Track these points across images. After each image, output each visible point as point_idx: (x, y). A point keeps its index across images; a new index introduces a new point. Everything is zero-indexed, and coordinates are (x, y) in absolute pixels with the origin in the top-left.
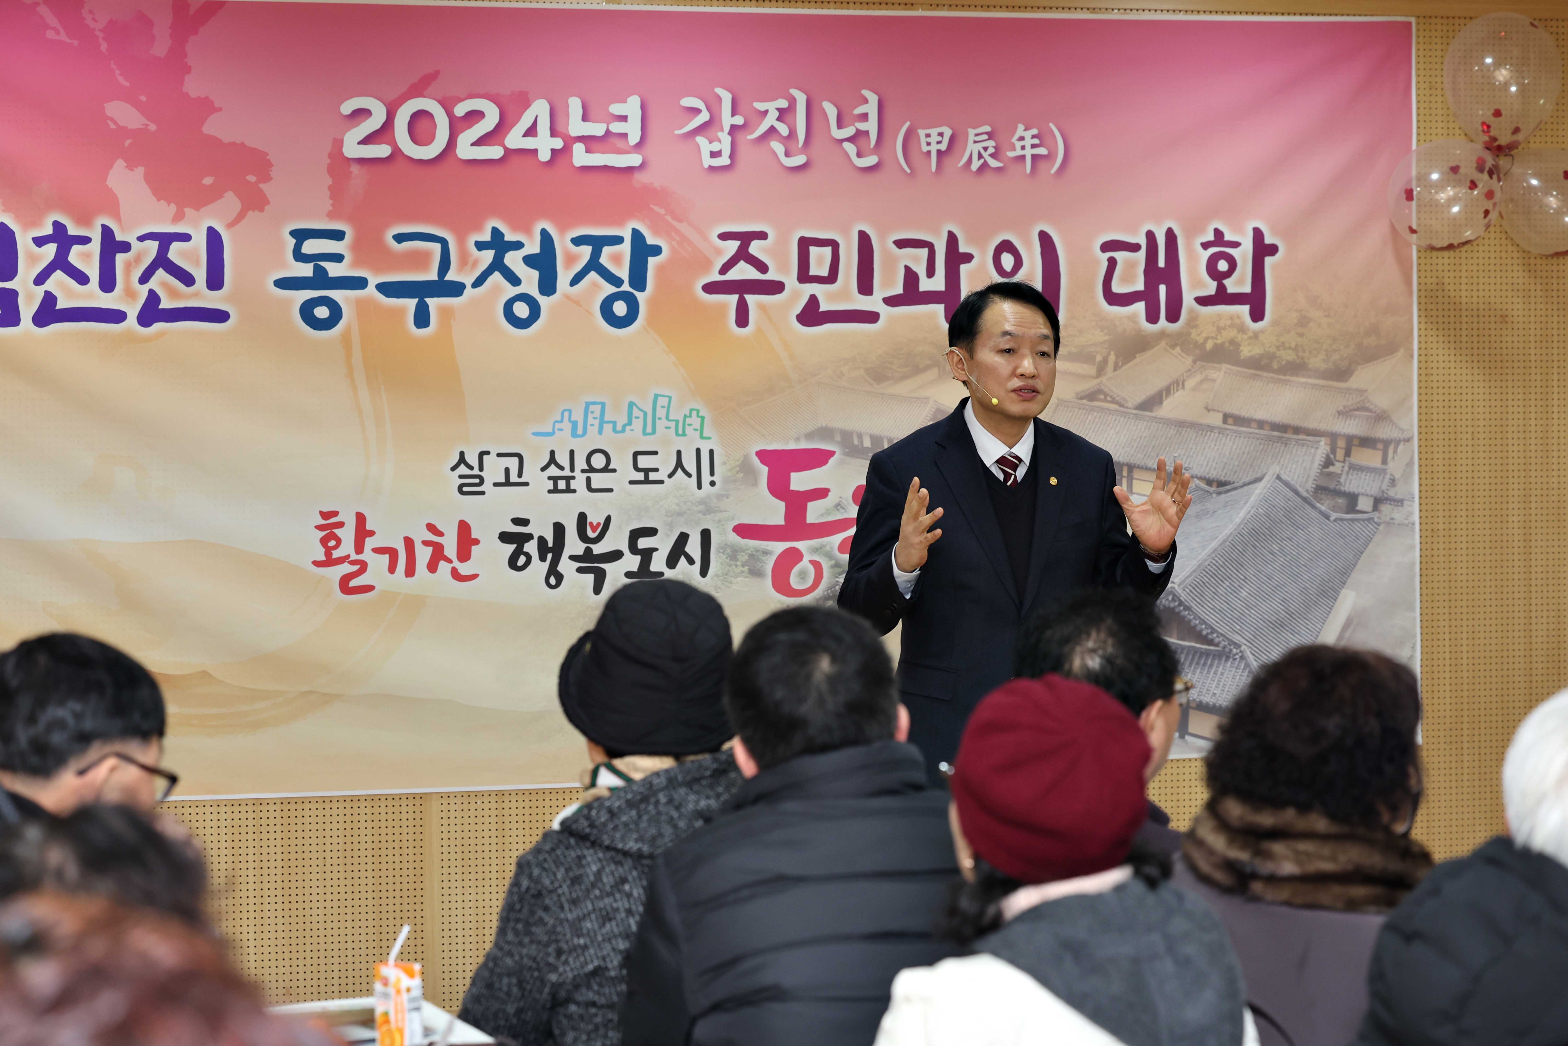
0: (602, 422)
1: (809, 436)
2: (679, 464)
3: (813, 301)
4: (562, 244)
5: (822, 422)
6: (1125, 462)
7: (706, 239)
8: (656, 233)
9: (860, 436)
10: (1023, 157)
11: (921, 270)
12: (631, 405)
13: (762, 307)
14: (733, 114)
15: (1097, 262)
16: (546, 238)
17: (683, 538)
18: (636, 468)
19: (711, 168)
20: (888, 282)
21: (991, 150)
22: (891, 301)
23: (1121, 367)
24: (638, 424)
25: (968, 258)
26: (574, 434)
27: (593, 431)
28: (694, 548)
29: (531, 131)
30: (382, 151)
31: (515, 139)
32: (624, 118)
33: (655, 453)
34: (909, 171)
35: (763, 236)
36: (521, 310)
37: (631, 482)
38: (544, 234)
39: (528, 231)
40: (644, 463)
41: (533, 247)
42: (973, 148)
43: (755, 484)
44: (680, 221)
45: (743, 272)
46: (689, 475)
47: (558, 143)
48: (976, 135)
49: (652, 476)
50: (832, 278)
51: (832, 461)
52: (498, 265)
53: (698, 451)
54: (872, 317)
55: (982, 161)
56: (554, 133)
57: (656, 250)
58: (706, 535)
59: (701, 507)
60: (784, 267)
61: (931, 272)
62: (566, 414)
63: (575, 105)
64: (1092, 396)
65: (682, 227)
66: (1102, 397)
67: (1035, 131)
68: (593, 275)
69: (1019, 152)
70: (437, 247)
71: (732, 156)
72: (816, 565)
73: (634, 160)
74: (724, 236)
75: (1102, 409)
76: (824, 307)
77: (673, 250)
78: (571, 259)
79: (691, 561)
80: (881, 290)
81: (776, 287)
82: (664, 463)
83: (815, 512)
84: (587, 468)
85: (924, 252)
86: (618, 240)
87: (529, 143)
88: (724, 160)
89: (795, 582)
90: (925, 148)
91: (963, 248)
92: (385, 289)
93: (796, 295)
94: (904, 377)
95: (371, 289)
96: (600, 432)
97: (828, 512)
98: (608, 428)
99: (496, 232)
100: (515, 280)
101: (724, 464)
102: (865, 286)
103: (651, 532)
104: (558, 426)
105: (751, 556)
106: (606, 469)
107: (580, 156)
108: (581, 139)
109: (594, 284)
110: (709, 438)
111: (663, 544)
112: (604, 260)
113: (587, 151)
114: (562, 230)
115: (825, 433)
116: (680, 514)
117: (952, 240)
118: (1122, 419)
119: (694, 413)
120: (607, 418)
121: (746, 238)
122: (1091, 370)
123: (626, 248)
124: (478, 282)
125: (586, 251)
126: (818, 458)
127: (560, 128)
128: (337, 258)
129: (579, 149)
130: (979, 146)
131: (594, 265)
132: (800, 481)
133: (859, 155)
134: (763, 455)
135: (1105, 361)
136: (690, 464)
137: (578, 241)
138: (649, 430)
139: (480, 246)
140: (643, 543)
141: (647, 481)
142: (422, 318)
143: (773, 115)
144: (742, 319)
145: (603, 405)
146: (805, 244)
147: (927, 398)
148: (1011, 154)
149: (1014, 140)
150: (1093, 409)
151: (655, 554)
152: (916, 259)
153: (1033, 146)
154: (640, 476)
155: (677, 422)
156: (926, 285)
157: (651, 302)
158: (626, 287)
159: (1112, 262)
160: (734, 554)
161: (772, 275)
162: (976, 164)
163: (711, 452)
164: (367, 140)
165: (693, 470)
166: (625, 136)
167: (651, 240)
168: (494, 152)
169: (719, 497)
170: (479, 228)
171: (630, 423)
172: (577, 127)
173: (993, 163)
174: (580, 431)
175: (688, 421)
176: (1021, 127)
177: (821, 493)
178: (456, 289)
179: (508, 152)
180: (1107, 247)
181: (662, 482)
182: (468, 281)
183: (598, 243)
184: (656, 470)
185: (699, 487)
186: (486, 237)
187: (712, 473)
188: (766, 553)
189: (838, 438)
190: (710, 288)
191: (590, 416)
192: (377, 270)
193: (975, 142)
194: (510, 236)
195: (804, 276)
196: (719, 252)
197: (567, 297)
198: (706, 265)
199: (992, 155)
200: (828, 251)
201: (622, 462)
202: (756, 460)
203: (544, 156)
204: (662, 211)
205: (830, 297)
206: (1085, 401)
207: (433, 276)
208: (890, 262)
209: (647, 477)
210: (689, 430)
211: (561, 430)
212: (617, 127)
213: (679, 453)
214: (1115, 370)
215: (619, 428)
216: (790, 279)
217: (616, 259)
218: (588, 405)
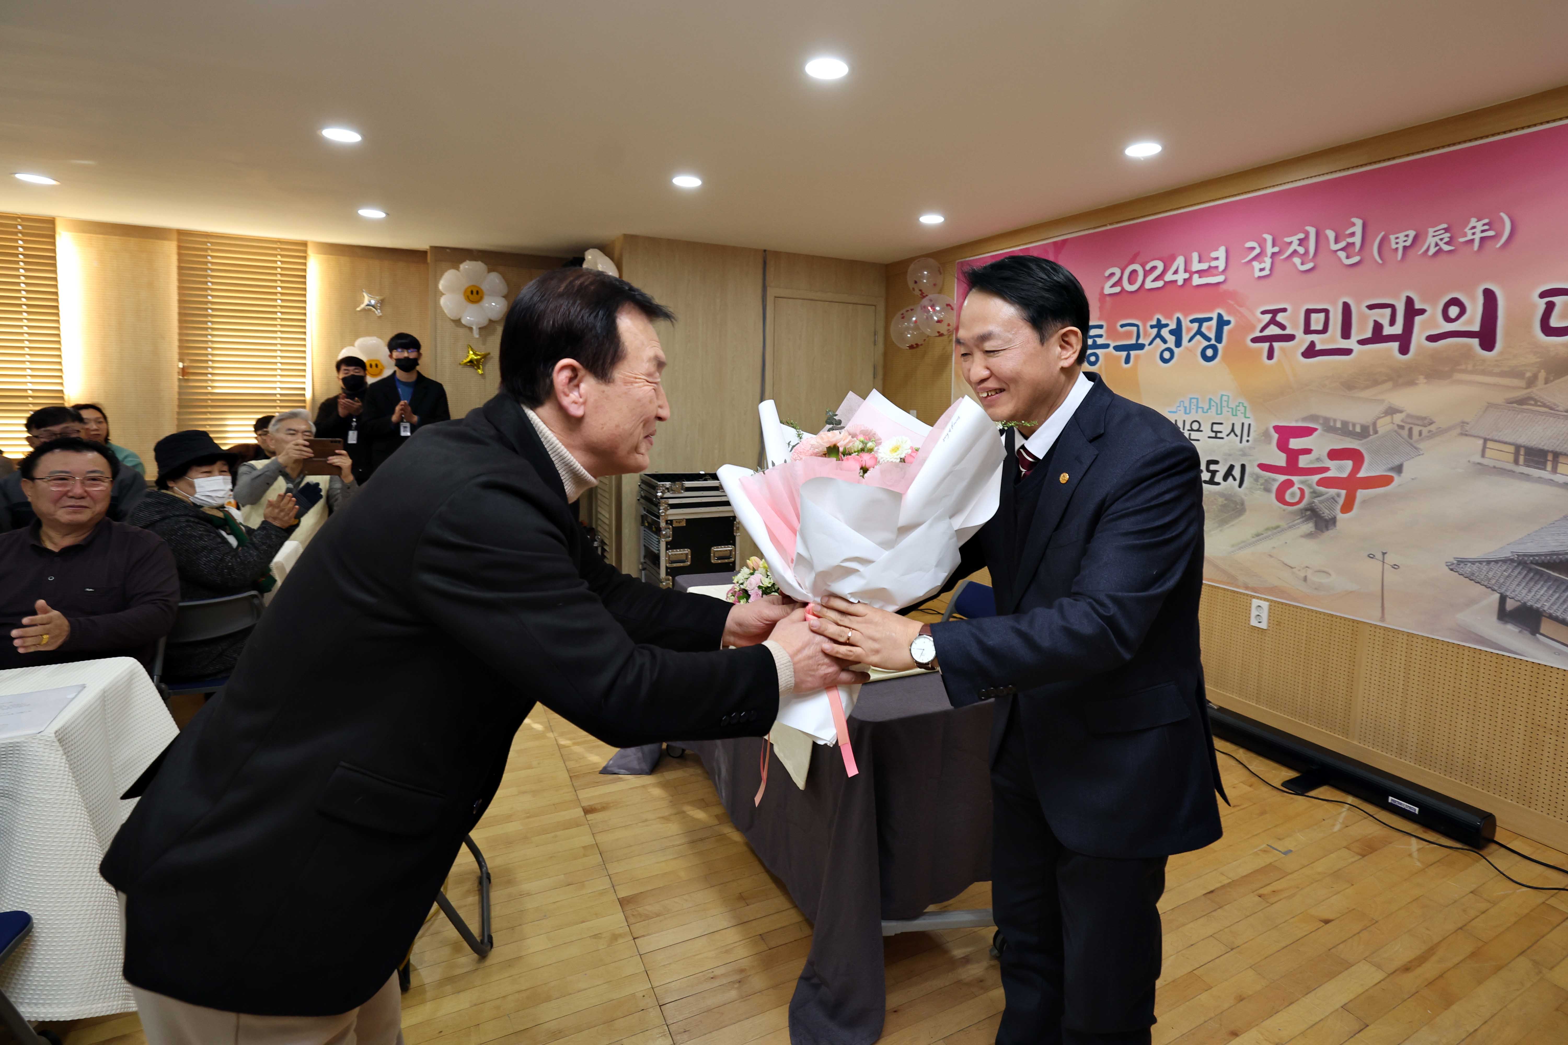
0: (1198, 407)
1: (1304, 419)
2: (1233, 430)
3: (1312, 344)
4: (1185, 323)
5: (1314, 411)
6: (1551, 449)
7: (1254, 315)
8: (1229, 314)
9: (1335, 421)
10: (1472, 241)
11: (1385, 322)
12: (1210, 399)
13: (1281, 349)
14: (1274, 245)
15: (1535, 306)
16: (1179, 322)
17: (1232, 467)
18: (1213, 431)
19: (1260, 277)
20: (1362, 330)
21: (1447, 240)
22: (1362, 342)
23: (1552, 381)
24: (1213, 409)
25: (1422, 312)
26: (1186, 413)
27: (1193, 411)
28: (1237, 472)
29: (1176, 272)
30: (1117, 289)
31: (1169, 277)
32: (1217, 259)
33: (1221, 424)
34: (1380, 262)
35: (1284, 310)
36: (1167, 355)
37: (1209, 437)
38: (1178, 319)
39: (1171, 318)
40: (1216, 427)
41: (1173, 326)
42: (1431, 240)
43: (1270, 443)
44: (1241, 306)
45: (1273, 330)
46: (1236, 436)
47: (1187, 276)
48: (1435, 231)
49: (1219, 435)
50: (1325, 330)
51: (1316, 434)
52: (1158, 335)
53: (1243, 424)
54: (1348, 352)
55: (1438, 248)
56: (1186, 271)
57: (1228, 323)
58: (1243, 467)
59: (1241, 453)
60: (1295, 326)
61: (1392, 322)
62: (1182, 403)
63: (1195, 256)
64: (1522, 402)
65: (1242, 310)
66: (1533, 402)
67: (1486, 221)
68: (1198, 337)
69: (1470, 237)
70: (1135, 328)
71: (1271, 270)
72: (1301, 490)
73: (1220, 278)
74: (1263, 313)
75: (1533, 411)
76: (1318, 347)
77: (1237, 322)
78: (1189, 330)
79: (1235, 479)
80: (1356, 335)
81: (1291, 338)
82: (1225, 429)
83: (1304, 461)
84: (1190, 429)
85: (1388, 311)
86: (1210, 319)
87: (1174, 278)
88: (1267, 272)
89: (1288, 497)
90: (1394, 246)
91: (1418, 306)
92: (1117, 348)
93: (1302, 341)
94: (1367, 387)
95: (1111, 349)
96: (1197, 412)
97: (1311, 462)
98: (1200, 410)
99: (1159, 320)
100: (1165, 341)
101: (1255, 431)
102: (1346, 333)
103: (1216, 462)
104: (1179, 408)
105: (1266, 480)
106: (1198, 430)
107: (1197, 280)
108: (1197, 272)
109: (1199, 342)
110: (1249, 418)
111: (1222, 469)
112: (1204, 330)
113: (1200, 277)
114: (1186, 316)
115: (1314, 418)
116: (1230, 455)
117: (1409, 301)
118: (1551, 419)
119: (1241, 404)
120: (1200, 406)
121: (1275, 312)
122: (1522, 383)
123: (1214, 323)
124: (1150, 344)
125: (1196, 325)
126: (1307, 432)
127: (1188, 268)
128: (1100, 336)
129: (1196, 276)
130: (1437, 239)
131: (1199, 332)
132: (1295, 443)
133: (1348, 257)
134: (1277, 429)
135: (1535, 377)
136: (1238, 431)
137: (1192, 321)
138: (1219, 412)
139: (1152, 327)
140: (1213, 467)
141: (1216, 437)
142: (1127, 361)
143: (1296, 242)
144: (1270, 356)
145: (1197, 399)
146: (1308, 312)
147: (1383, 401)
148: (1462, 240)
149: (1467, 230)
150: (1523, 411)
151: (1218, 473)
152: (1383, 316)
153: (1483, 231)
154: (1213, 435)
155: (1232, 408)
156: (1388, 331)
157: (1226, 349)
158: (1213, 342)
159: (1550, 306)
160: (1257, 478)
161: (1288, 331)
162: (1432, 251)
163: (1250, 425)
164: (1113, 286)
165: (1238, 432)
166: (1217, 267)
167: (1226, 318)
168: (1160, 284)
169: (1250, 448)
170: (1151, 319)
171: (1210, 408)
172: (1196, 266)
173: (1447, 248)
174: (1188, 412)
175: (1238, 408)
176: (1474, 220)
177: (1308, 451)
178: (1141, 347)
179: (1166, 283)
180: (1543, 295)
181: (1222, 438)
182: (1147, 342)
183: (1200, 321)
184: (1221, 432)
185: (1241, 442)
186: (1154, 323)
187: (1248, 436)
188: (1274, 480)
189: (1321, 421)
190: (1255, 340)
191: (1192, 404)
192: (1114, 340)
193: (1434, 236)
194: (1164, 322)
195: (1308, 330)
196: (1260, 321)
197: (1187, 348)
198: (1253, 328)
199: (1446, 243)
200: (1322, 316)
201: (1206, 428)
202: (1272, 431)
203: (1180, 283)
204: (1232, 303)
205: (1323, 342)
206: (1515, 405)
207: (1134, 342)
208: (1363, 319)
209: (1216, 435)
210: (1239, 413)
211: (1180, 410)
212: (1214, 264)
213: (1233, 424)
214: (1546, 383)
215: (1205, 411)
216: (1299, 333)
217: (1209, 328)
218: (1191, 399)
